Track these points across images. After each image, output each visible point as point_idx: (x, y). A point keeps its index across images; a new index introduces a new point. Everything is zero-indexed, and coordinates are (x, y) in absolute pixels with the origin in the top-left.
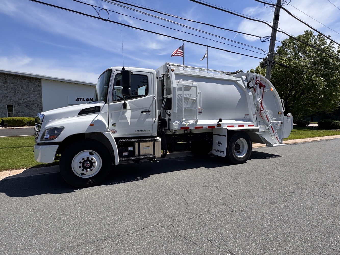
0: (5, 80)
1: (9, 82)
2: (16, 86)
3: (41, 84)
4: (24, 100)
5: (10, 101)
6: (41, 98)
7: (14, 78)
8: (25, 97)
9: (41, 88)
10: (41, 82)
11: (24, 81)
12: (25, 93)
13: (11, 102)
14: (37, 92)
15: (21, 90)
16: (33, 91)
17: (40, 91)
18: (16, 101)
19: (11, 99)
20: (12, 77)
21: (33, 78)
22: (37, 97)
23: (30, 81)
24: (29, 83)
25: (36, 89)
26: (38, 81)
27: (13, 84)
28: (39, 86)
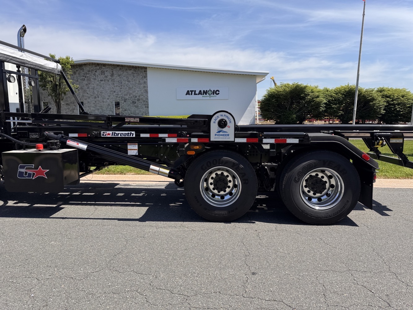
0: (112, 72)
1: (116, 74)
2: (122, 78)
3: (146, 74)
4: (130, 95)
5: (117, 97)
6: (146, 92)
7: (120, 69)
8: (131, 92)
9: (147, 80)
10: (146, 71)
11: (130, 72)
12: (131, 86)
14: (143, 85)
15: (127, 83)
16: (139, 84)
17: (145, 83)
18: (123, 97)
19: (118, 95)
20: (118, 68)
21: (139, 67)
22: (142, 91)
23: (136, 71)
24: (134, 74)
25: (142, 81)
26: (143, 70)
27: (119, 76)
28: (145, 77)
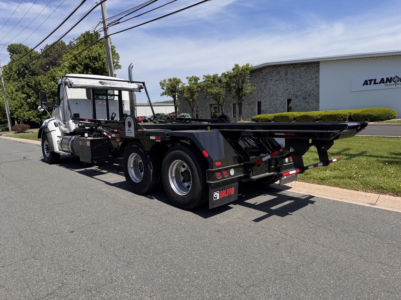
0: (287, 71)
1: (289, 73)
2: (295, 76)
3: (319, 68)
4: (301, 91)
5: (289, 94)
6: (318, 86)
7: (294, 67)
8: (302, 88)
9: (319, 74)
10: (319, 66)
11: (303, 69)
12: (303, 83)
13: (290, 96)
14: (314, 80)
15: (299, 79)
16: (311, 80)
17: (317, 77)
18: (294, 94)
19: (290, 92)
20: (292, 67)
21: (311, 63)
22: (314, 86)
23: (308, 67)
24: (306, 70)
25: (314, 76)
26: (316, 65)
27: (292, 74)
28: (317, 72)
